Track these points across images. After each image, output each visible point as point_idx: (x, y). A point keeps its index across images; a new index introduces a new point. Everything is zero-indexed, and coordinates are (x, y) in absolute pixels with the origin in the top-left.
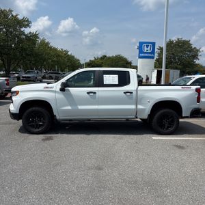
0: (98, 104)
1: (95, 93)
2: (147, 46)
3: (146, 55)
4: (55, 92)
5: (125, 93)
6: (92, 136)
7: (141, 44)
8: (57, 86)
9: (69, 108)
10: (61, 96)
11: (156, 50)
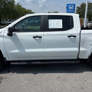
0: (44, 48)
1: (40, 37)
2: (71, 6)
3: (71, 11)
4: (3, 36)
5: (69, 37)
6: (40, 75)
7: (68, 5)
8: (5, 31)
9: (17, 51)
10: (8, 40)
11: (76, 8)
